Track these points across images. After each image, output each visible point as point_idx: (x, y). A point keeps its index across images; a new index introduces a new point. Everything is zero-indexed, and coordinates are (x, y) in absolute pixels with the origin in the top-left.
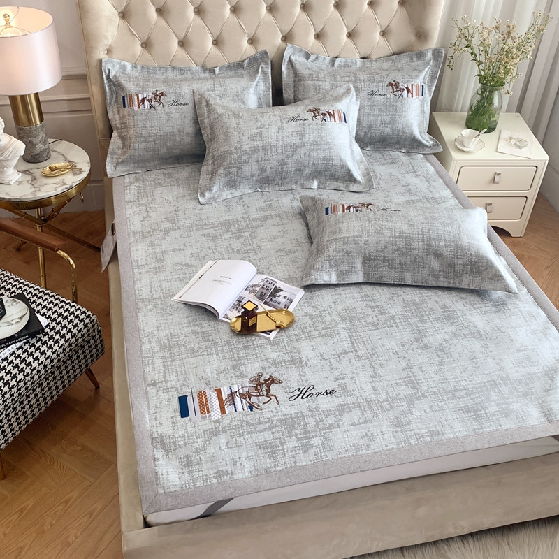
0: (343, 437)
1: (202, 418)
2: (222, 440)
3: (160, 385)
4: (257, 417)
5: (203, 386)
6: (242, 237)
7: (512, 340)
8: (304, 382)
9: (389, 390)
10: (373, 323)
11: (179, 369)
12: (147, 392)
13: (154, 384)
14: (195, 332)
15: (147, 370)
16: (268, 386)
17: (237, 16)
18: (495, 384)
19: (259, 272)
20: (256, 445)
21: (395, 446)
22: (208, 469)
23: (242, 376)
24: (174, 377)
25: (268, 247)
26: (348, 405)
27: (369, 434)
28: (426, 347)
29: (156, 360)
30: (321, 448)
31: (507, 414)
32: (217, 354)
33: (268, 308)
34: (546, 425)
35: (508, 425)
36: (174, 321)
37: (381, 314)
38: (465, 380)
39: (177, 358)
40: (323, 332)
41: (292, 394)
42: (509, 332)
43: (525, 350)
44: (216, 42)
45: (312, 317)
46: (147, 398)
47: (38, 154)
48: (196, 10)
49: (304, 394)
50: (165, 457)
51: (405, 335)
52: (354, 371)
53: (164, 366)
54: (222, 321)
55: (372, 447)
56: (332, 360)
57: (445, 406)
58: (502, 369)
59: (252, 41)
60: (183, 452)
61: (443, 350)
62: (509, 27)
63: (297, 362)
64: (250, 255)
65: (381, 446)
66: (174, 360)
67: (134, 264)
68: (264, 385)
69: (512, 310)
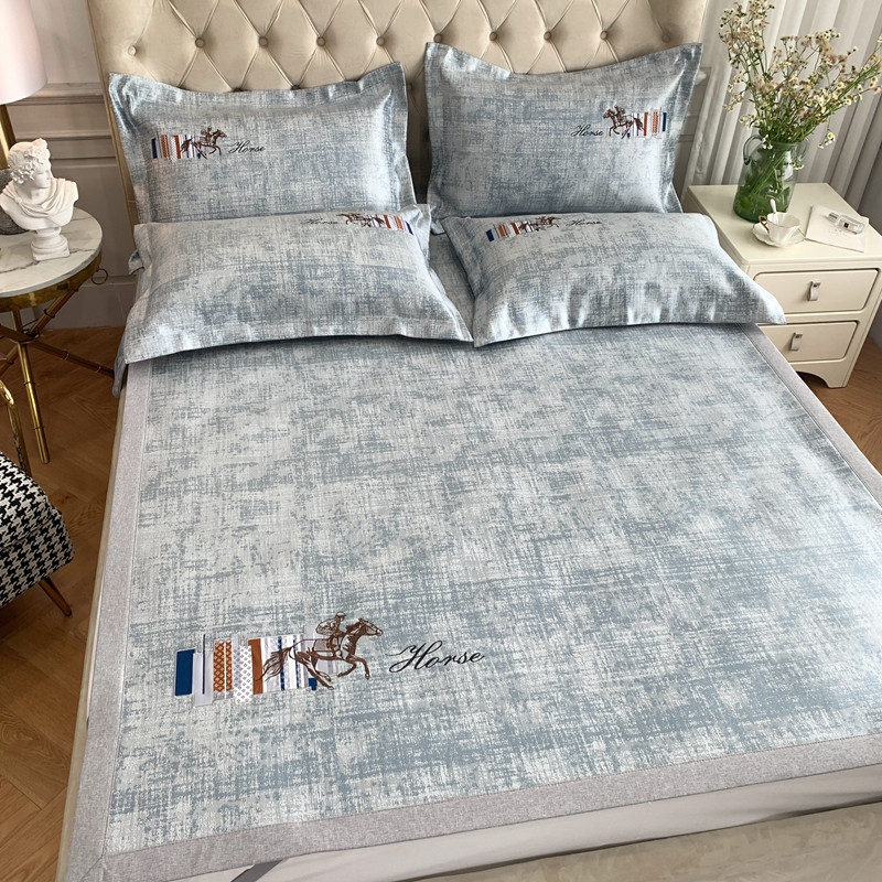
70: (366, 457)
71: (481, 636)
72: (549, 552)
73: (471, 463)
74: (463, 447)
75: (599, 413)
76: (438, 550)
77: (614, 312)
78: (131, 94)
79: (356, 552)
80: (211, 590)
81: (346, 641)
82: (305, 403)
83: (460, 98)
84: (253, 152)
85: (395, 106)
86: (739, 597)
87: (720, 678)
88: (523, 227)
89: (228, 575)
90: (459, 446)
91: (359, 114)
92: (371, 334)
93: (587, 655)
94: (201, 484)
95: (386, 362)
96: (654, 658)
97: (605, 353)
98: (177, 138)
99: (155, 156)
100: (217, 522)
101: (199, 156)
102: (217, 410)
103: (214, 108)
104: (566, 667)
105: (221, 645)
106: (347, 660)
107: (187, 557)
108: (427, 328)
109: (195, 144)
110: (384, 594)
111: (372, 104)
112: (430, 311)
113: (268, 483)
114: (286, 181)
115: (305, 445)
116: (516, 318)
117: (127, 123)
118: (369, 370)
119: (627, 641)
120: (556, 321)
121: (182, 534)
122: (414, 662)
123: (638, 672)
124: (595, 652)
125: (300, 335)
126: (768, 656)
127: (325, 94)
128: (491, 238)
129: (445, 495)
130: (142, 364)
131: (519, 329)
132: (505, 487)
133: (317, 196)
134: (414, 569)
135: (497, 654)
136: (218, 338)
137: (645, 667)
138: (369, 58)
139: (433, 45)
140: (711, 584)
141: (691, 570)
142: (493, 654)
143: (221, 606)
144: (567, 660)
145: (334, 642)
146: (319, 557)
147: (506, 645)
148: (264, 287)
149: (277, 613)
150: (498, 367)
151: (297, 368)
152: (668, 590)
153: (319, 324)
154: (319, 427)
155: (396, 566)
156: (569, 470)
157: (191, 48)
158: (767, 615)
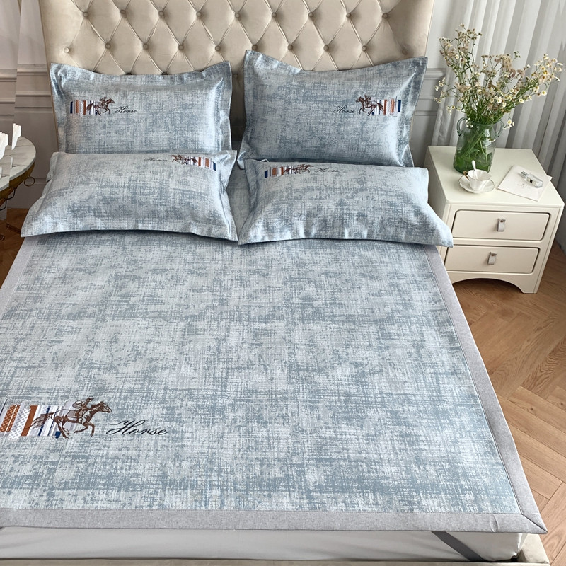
70: (144, 307)
71: (171, 420)
72: (234, 376)
73: (208, 317)
74: (207, 307)
75: (303, 294)
76: (164, 367)
77: (335, 230)
78: (63, 75)
79: (115, 363)
80: (20, 376)
81: (88, 413)
82: (120, 270)
83: (263, 85)
84: (129, 113)
85: (224, 88)
86: (345, 418)
87: (311, 465)
88: (288, 170)
89: (34, 367)
90: (205, 306)
91: (199, 92)
92: (174, 231)
93: (233, 440)
94: (40, 313)
95: (179, 249)
96: (274, 447)
97: (323, 256)
98: (85, 102)
99: (71, 112)
100: (40, 336)
101: (96, 114)
102: (67, 269)
103: (112, 85)
104: (215, 445)
105: (14, 406)
106: (84, 424)
107: (15, 354)
108: (210, 230)
109: (95, 107)
110: (122, 390)
111: (210, 87)
112: (214, 219)
113: (79, 316)
114: (148, 131)
115: (110, 296)
116: (269, 229)
117: (59, 92)
118: (167, 253)
119: (260, 435)
120: (297, 232)
121: (18, 341)
122: (123, 430)
123: (260, 454)
124: (238, 439)
125: (131, 228)
126: (349, 456)
127: (181, 79)
128: (266, 176)
129: (184, 335)
130: (33, 238)
131: (269, 236)
132: (223, 334)
133: (166, 142)
134: (146, 377)
135: (176, 432)
136: (80, 225)
137: (265, 452)
138: (209, 58)
139: (250, 52)
140: (330, 408)
141: (321, 398)
142: (173, 432)
143: (23, 385)
144: (218, 441)
145: (80, 413)
146: (92, 363)
147: (184, 428)
148: (112, 198)
149: (54, 393)
150: (249, 258)
151: (124, 248)
152: (300, 408)
153: (143, 222)
154: (123, 285)
155: (136, 374)
156: (269, 328)
157: (102, 49)
158: (359, 431)
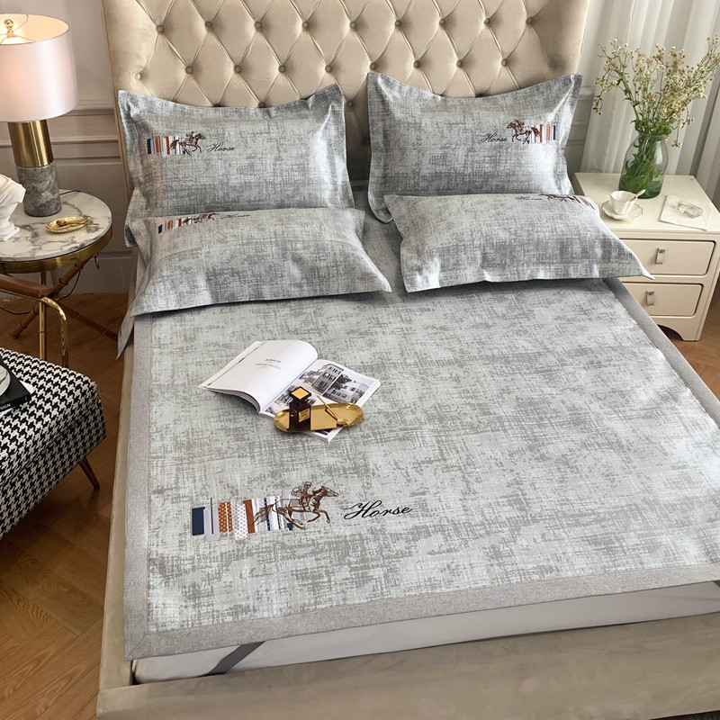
0: (416, 569)
1: (222, 536)
2: (246, 566)
3: (170, 492)
4: (298, 538)
5: (228, 496)
6: (303, 314)
7: (666, 454)
8: (368, 496)
9: (486, 511)
10: (471, 425)
11: (197, 474)
12: (150, 501)
13: (161, 491)
14: (225, 429)
15: (154, 473)
16: (318, 500)
17: (312, 35)
18: (638, 509)
19: (320, 357)
20: (293, 575)
21: (488, 584)
22: (222, 603)
23: (283, 485)
24: (189, 484)
25: (338, 327)
26: (426, 527)
27: (453, 566)
28: (543, 458)
29: (168, 462)
30: (383, 582)
31: (653, 548)
32: (253, 457)
33: (328, 401)
34: (708, 566)
35: (653, 563)
36: (199, 414)
37: (484, 414)
38: (596, 503)
39: (197, 460)
40: (401, 434)
41: (350, 511)
42: (663, 444)
43: (684, 467)
44: (284, 69)
45: (387, 415)
46: (150, 508)
47: (44, 205)
48: (258, 25)
49: (367, 511)
50: (163, 585)
51: (515, 442)
52: (439, 485)
53: (178, 470)
54: (264, 416)
55: (455, 584)
56: (410, 471)
57: (564, 535)
58: (648, 490)
59: (331, 68)
60: (188, 579)
61: (566, 463)
62: (675, 55)
63: (361, 470)
64: (312, 336)
65: (469, 583)
66: (193, 463)
67: (154, 342)
68: (311, 498)
69: (668, 416)
